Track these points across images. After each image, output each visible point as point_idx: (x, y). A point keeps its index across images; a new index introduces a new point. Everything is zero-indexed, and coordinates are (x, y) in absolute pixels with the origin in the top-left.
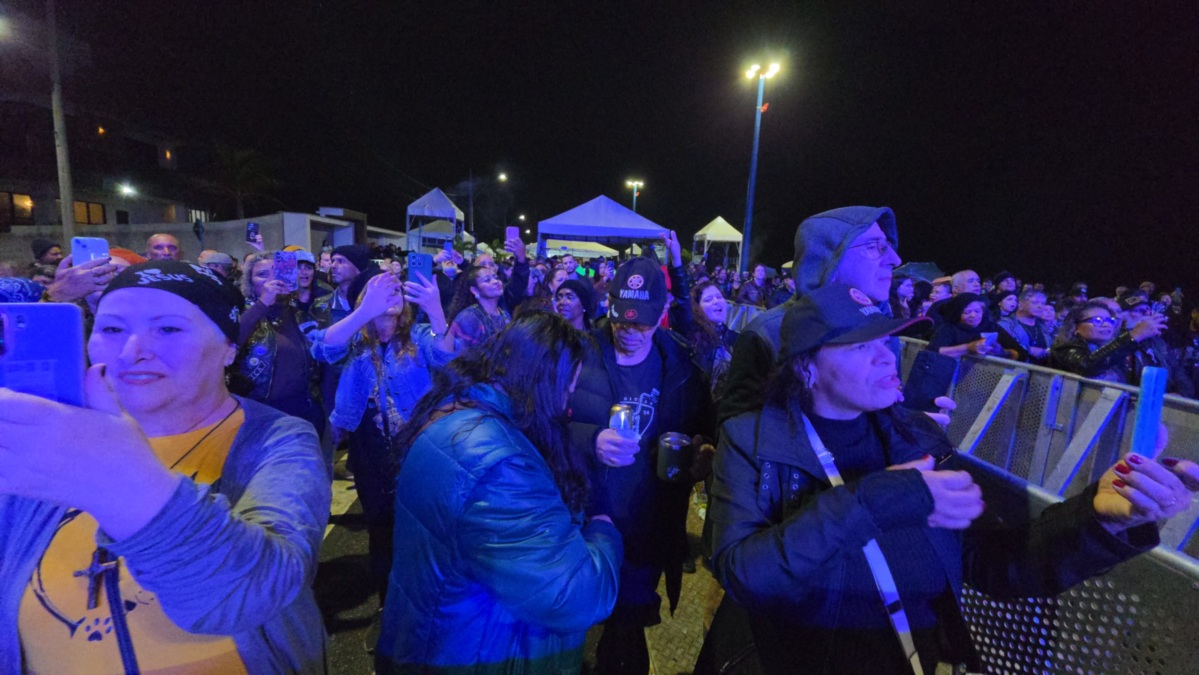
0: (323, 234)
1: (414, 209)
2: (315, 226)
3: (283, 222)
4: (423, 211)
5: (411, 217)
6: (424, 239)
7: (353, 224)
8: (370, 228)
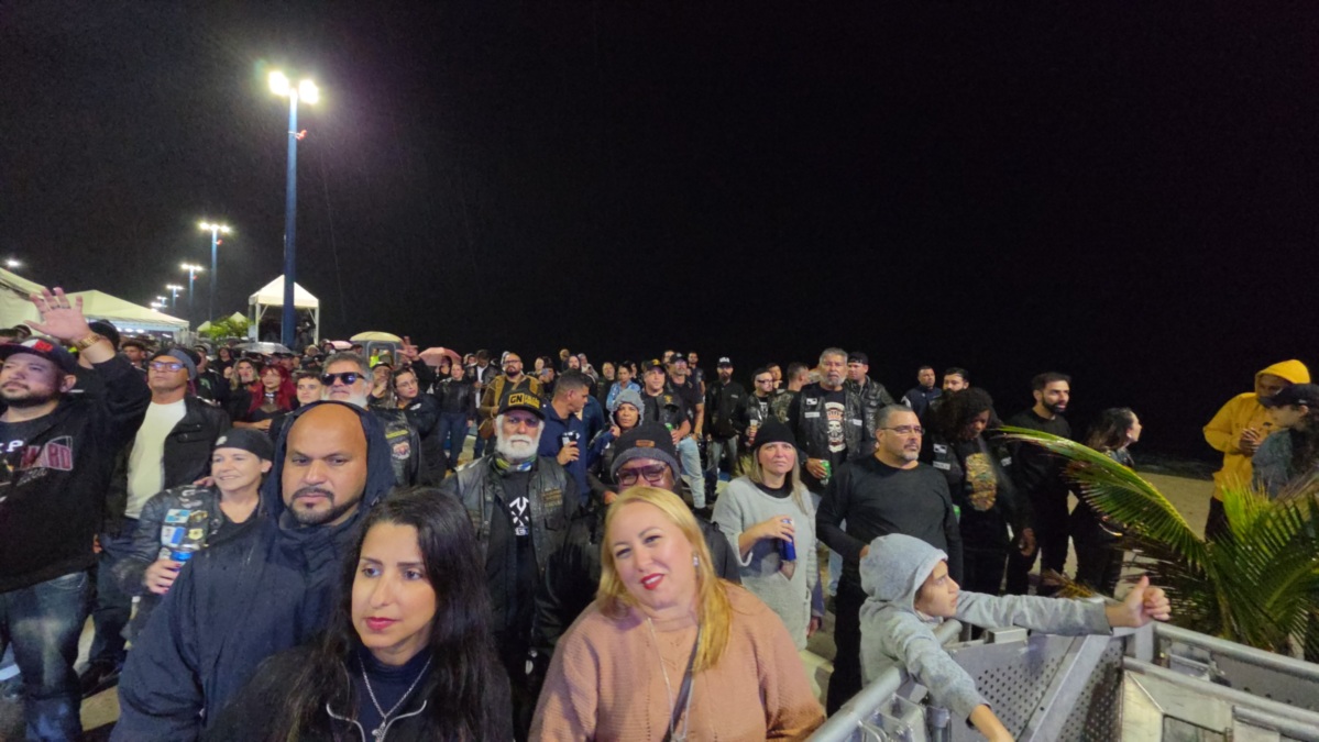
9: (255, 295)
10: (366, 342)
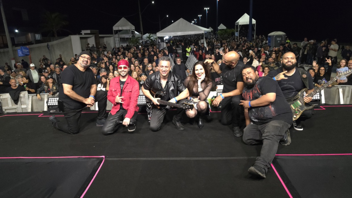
0: (84, 40)
1: (115, 28)
2: (81, 38)
3: (71, 39)
4: (119, 28)
5: (115, 31)
6: (121, 38)
7: (94, 36)
8: (100, 35)
9: (237, 22)
10: (273, 36)
